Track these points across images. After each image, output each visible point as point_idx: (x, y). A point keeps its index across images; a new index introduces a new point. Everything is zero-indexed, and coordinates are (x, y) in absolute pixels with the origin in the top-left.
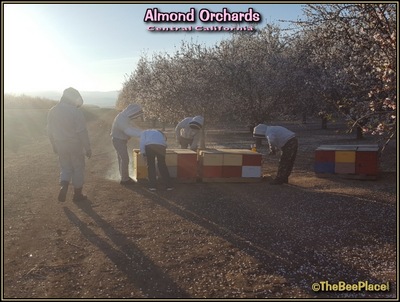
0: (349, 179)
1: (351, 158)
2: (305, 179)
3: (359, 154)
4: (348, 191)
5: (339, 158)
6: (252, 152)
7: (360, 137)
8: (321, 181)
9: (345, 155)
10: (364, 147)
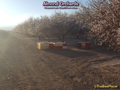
0: (84, 49)
1: (85, 44)
2: (75, 49)
3: (86, 44)
4: (84, 51)
5: (82, 44)
6: (65, 43)
7: (86, 40)
8: (79, 49)
9: (84, 44)
10: (87, 42)
